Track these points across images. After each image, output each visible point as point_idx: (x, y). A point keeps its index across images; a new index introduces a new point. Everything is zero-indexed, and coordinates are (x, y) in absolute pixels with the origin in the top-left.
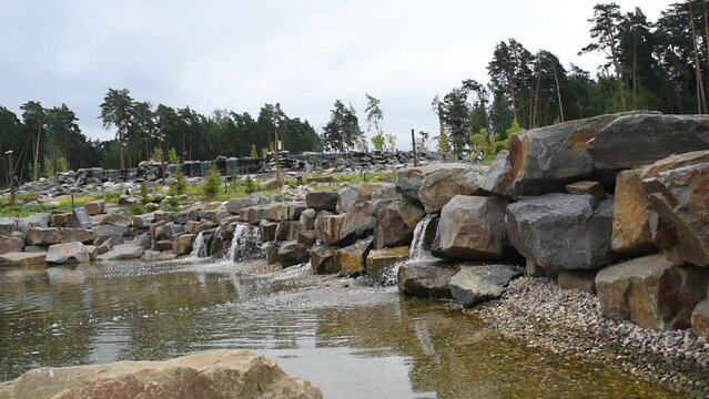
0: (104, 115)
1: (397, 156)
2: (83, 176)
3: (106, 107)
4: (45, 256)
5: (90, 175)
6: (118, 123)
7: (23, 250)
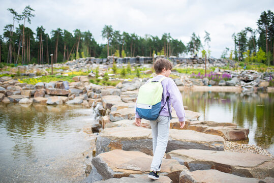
0: (103, 35)
1: (209, 60)
2: (88, 60)
3: (104, 32)
4: (46, 101)
5: (90, 60)
6: (108, 38)
7: (44, 97)
